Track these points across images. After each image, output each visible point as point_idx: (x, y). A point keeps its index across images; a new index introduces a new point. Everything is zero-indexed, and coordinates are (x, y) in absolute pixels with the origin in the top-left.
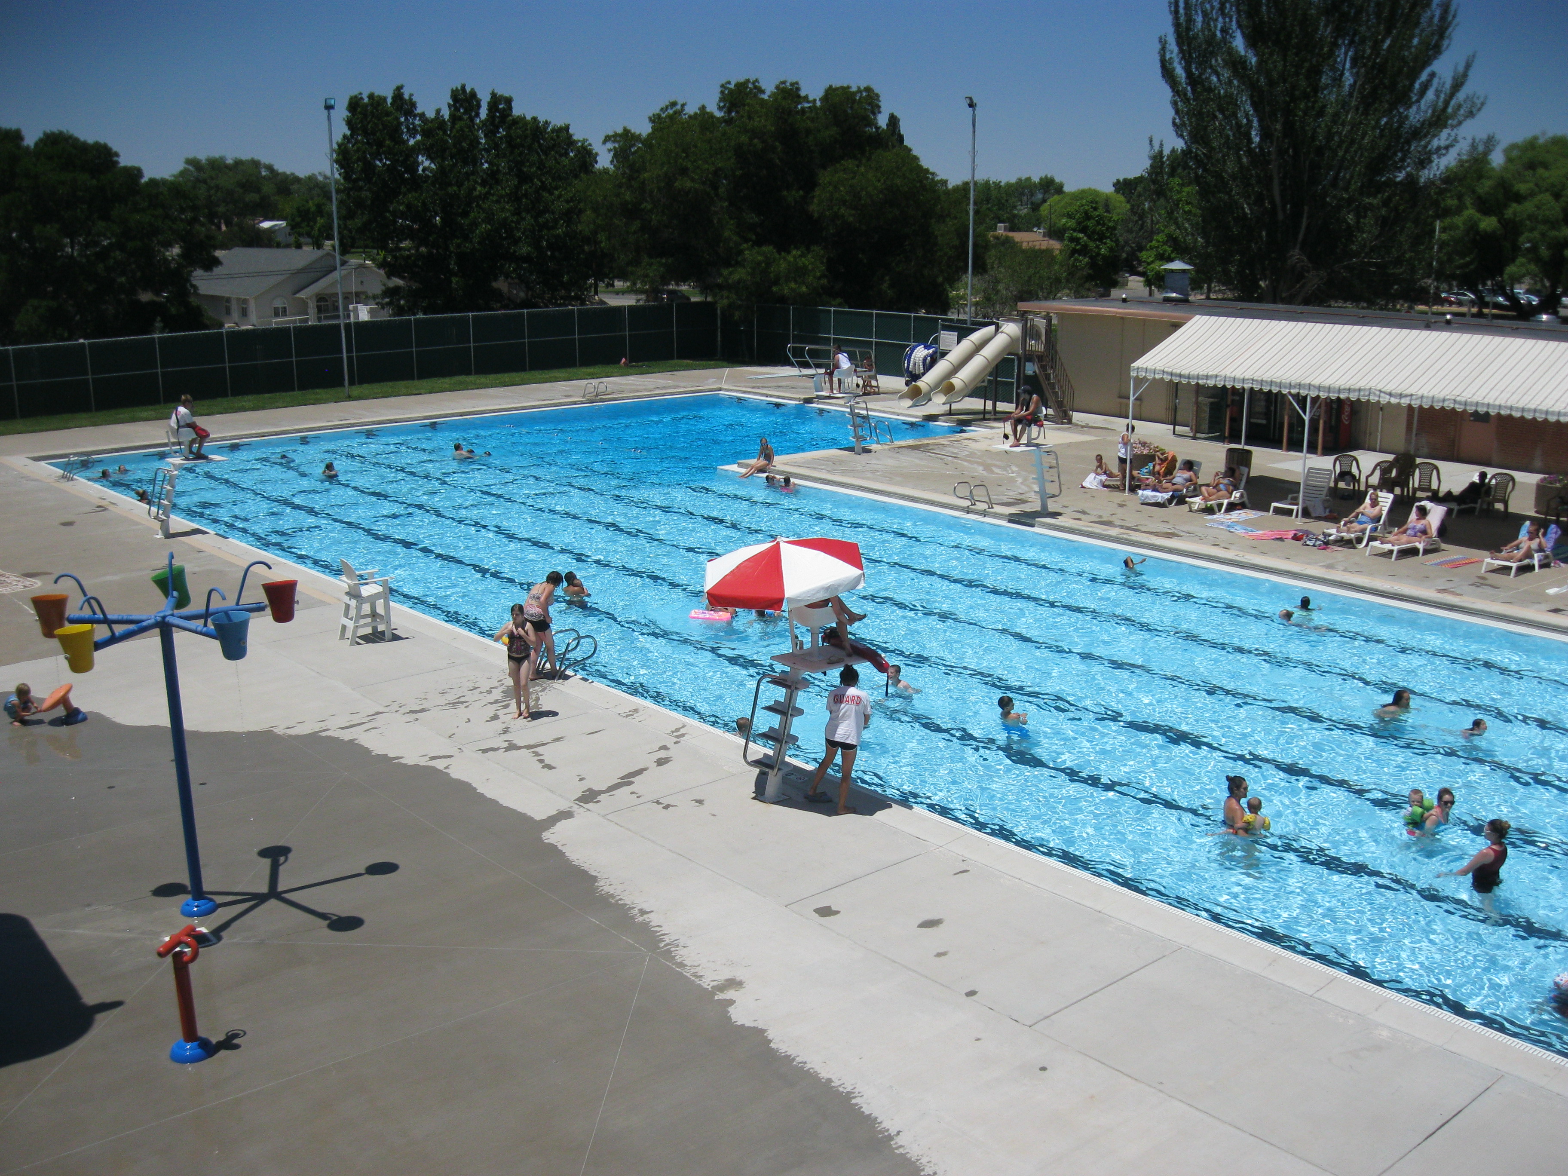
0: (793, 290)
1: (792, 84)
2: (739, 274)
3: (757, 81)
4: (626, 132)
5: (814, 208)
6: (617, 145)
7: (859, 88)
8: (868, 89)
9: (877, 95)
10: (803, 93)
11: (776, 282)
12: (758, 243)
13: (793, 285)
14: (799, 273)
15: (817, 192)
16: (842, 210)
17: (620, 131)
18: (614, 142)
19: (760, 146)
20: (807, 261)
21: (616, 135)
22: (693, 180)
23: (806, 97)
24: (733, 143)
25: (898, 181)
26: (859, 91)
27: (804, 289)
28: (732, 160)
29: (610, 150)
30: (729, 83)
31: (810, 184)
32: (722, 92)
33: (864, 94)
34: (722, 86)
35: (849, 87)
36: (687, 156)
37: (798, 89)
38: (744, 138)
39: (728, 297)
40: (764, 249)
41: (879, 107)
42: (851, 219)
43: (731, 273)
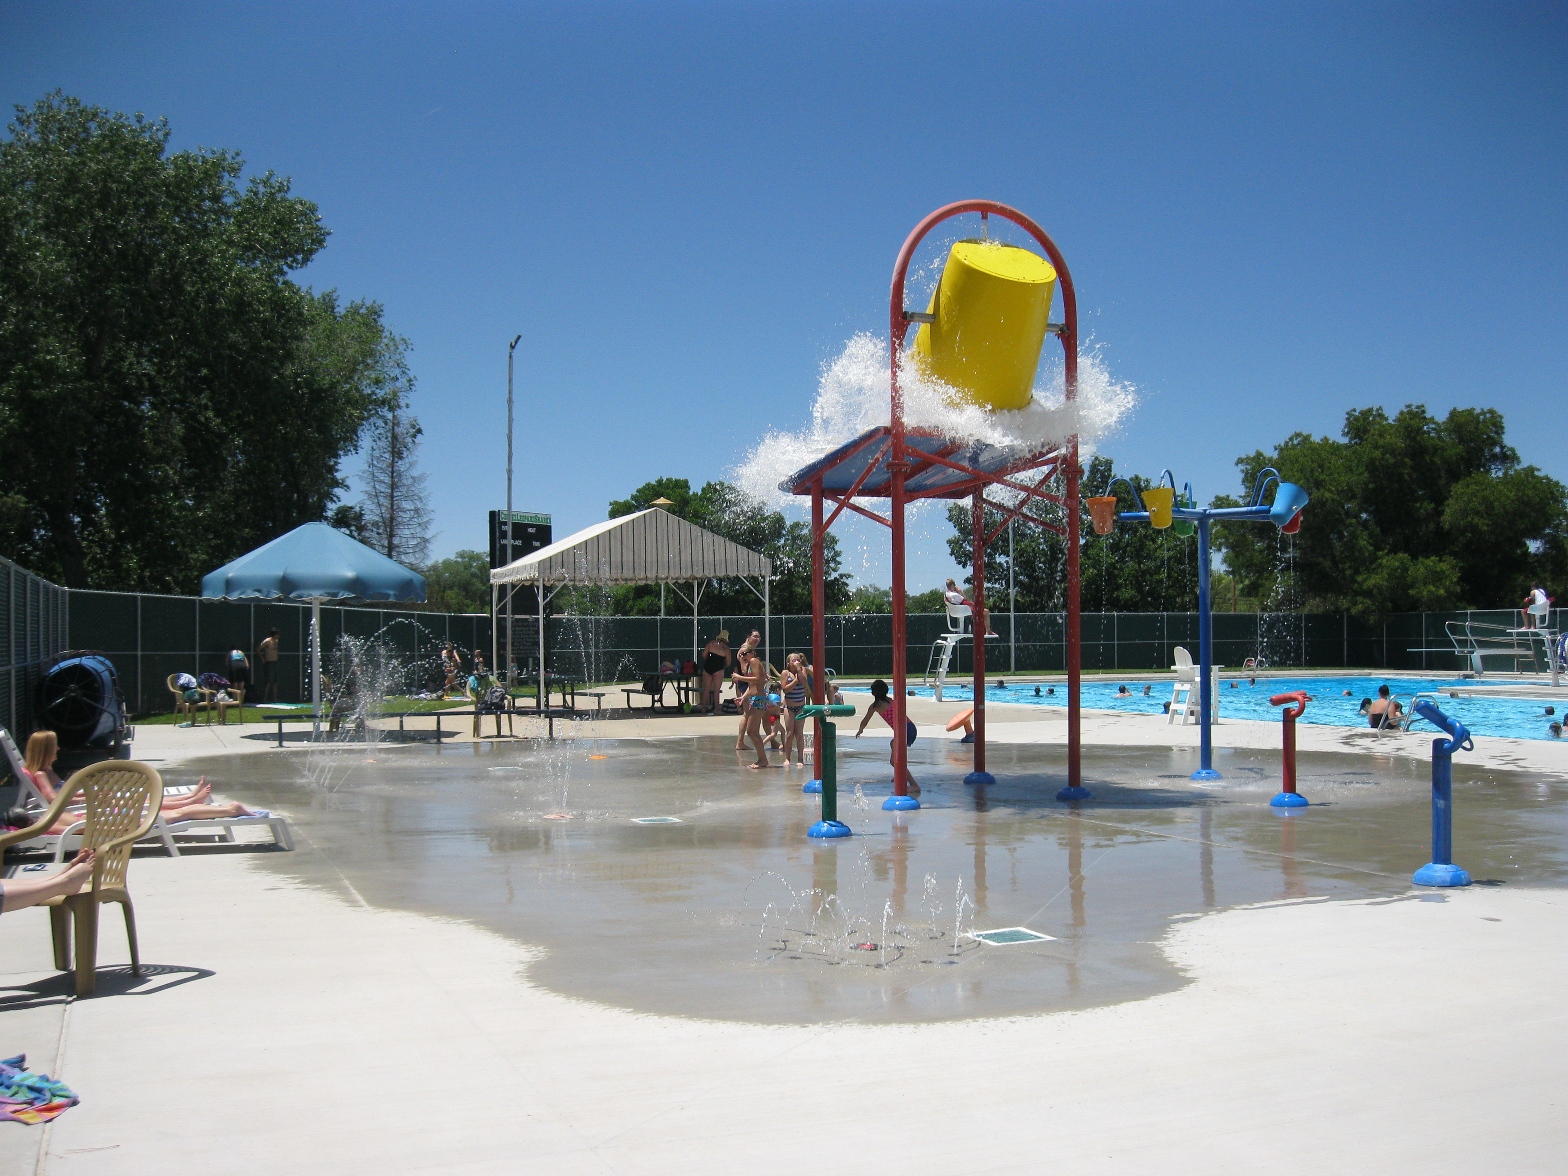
0: (1430, 592)
1: (1418, 407)
2: (1374, 580)
3: (1380, 408)
4: (1259, 454)
5: (1447, 518)
6: (1249, 467)
7: (1482, 409)
8: (1492, 412)
9: (1501, 417)
10: (1428, 415)
11: (1412, 586)
12: (1394, 550)
13: (1432, 588)
14: (1437, 577)
15: (1450, 501)
16: (1476, 520)
17: (1252, 454)
18: (1248, 464)
19: (1392, 461)
20: (1444, 566)
21: (1248, 458)
22: (1330, 491)
23: (1432, 418)
24: (1365, 459)
25: (1530, 493)
26: (1483, 413)
27: (1442, 592)
28: (1366, 475)
29: (1242, 471)
30: (1354, 410)
31: (1439, 499)
32: (1348, 419)
33: (1488, 415)
34: (1348, 413)
35: (1473, 409)
36: (1322, 472)
37: (1424, 412)
38: (1377, 453)
39: (1362, 603)
40: (1400, 555)
41: (1503, 428)
42: (1485, 528)
43: (1365, 580)
